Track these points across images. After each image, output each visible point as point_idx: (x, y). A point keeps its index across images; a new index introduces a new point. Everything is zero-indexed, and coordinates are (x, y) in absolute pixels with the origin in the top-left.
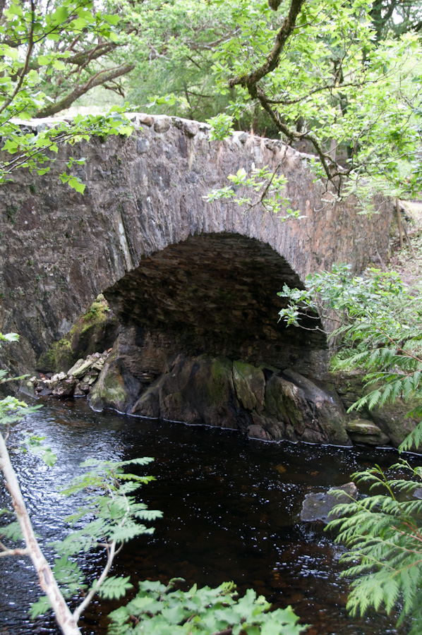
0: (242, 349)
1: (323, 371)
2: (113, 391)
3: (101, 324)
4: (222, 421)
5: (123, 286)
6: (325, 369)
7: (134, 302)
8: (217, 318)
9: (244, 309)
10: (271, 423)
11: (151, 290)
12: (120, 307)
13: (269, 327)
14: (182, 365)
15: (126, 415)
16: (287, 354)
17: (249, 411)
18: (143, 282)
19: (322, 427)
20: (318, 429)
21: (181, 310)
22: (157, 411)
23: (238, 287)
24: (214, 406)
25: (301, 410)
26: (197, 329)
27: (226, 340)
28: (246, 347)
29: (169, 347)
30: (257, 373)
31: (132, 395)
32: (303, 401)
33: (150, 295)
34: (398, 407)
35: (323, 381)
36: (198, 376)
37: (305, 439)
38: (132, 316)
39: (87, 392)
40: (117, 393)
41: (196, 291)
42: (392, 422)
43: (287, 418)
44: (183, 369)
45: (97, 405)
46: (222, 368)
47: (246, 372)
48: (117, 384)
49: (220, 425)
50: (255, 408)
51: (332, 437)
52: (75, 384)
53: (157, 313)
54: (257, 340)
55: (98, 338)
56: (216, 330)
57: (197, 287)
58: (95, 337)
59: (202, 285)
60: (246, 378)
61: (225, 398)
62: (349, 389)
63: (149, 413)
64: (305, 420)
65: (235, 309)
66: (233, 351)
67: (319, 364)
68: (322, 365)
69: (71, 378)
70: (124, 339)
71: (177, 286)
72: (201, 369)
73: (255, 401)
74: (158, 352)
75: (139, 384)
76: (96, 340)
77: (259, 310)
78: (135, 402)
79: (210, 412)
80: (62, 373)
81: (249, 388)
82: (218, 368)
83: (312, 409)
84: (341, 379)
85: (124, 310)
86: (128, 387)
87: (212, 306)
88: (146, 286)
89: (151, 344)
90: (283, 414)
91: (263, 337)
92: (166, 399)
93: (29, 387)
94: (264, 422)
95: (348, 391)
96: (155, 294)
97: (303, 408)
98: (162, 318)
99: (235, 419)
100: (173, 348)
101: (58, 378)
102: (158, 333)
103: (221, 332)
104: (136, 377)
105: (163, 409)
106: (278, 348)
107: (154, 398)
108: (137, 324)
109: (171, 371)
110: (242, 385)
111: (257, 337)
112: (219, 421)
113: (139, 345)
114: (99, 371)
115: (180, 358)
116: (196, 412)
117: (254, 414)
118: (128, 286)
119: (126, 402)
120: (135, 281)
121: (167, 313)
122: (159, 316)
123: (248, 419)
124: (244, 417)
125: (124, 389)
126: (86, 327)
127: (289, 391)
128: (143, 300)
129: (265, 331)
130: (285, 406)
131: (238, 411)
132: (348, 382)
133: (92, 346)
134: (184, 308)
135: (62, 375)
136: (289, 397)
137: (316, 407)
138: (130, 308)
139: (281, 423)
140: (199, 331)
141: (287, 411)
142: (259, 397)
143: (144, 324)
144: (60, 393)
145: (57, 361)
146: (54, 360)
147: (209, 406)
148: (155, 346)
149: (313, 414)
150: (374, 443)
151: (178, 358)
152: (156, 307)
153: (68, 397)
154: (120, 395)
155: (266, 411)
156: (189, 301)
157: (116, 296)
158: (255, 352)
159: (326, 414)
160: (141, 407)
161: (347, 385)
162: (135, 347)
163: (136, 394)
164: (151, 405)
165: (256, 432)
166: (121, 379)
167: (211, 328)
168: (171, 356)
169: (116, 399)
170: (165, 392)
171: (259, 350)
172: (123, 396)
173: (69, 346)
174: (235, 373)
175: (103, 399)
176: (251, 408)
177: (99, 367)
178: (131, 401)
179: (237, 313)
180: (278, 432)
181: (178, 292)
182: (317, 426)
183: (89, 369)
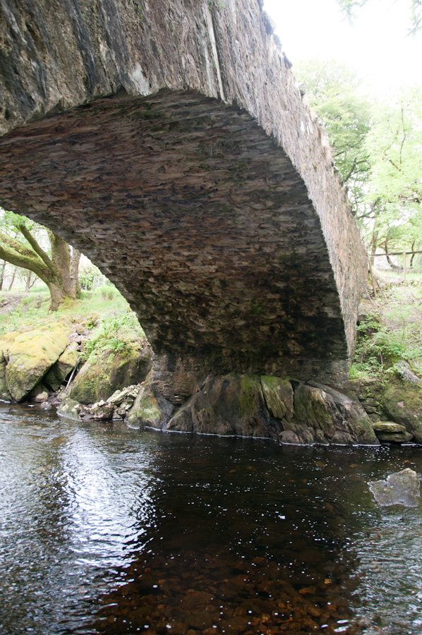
0: (267, 366)
1: (344, 380)
2: (148, 411)
3: (135, 360)
4: (253, 431)
5: (158, 309)
6: (345, 378)
7: (168, 327)
8: (245, 336)
9: (272, 323)
10: (301, 429)
11: (185, 310)
12: (154, 335)
13: (293, 341)
14: (212, 383)
15: (161, 431)
16: (309, 367)
17: (278, 420)
18: (178, 302)
19: (352, 428)
20: (348, 430)
21: (212, 330)
22: (191, 426)
23: (270, 296)
24: (245, 417)
25: (330, 413)
26: (224, 351)
27: (251, 359)
28: (271, 364)
29: (198, 370)
30: (285, 384)
31: (166, 414)
32: (332, 405)
33: (183, 318)
34: (418, 405)
35: (345, 389)
36: (229, 390)
37: (335, 441)
38: (165, 343)
39: (124, 416)
40: (152, 413)
41: (227, 306)
42: (415, 419)
43: (316, 423)
44: (214, 386)
45: (134, 423)
46: (252, 381)
47: (274, 383)
48: (152, 405)
49: (252, 434)
50: (285, 417)
51: (361, 437)
52: (113, 409)
53: (188, 337)
54: (280, 357)
55: (133, 373)
56: (242, 350)
57: (229, 301)
58: (130, 372)
59: (235, 298)
60: (274, 389)
61: (256, 409)
62: (369, 395)
63: (183, 428)
64: (335, 423)
65: (263, 324)
66: (258, 368)
67: (340, 374)
68: (343, 374)
69: (110, 404)
70: (157, 366)
71: (210, 303)
72: (231, 384)
73: (285, 410)
74: (189, 375)
75: (171, 405)
76: (131, 375)
77: (286, 323)
78: (169, 420)
79: (241, 423)
80: (102, 401)
81: (278, 397)
82: (247, 382)
83: (341, 412)
84: (361, 386)
85: (158, 337)
86: (162, 408)
87: (241, 323)
88: (181, 306)
89: (182, 368)
90: (312, 420)
91: (287, 353)
92: (199, 413)
93: (73, 413)
94: (294, 428)
95: (368, 397)
96: (188, 316)
97: (332, 412)
98: (193, 342)
99: (266, 428)
100: (202, 370)
101: (98, 405)
102: (188, 358)
103: (247, 352)
104: (168, 400)
105: (196, 423)
106: (301, 363)
107: (187, 415)
108: (169, 351)
109: (202, 389)
110: (271, 396)
111: (281, 354)
112: (251, 431)
113: (171, 370)
114: (134, 398)
115: (210, 377)
116: (228, 424)
117: (284, 422)
118: (163, 309)
119: (161, 419)
120: (171, 302)
121: (198, 336)
122: (190, 341)
123: (278, 427)
124: (274, 426)
125: (159, 409)
126: (122, 363)
127: (318, 396)
128: (176, 324)
129: (289, 345)
130: (315, 412)
131: (268, 420)
132: (367, 388)
133: (127, 380)
134: (214, 328)
135: (102, 402)
136: (319, 402)
137: (345, 410)
138: (164, 334)
139: (311, 428)
140: (226, 353)
141: (317, 415)
142: (288, 406)
143: (176, 350)
144: (100, 416)
145: (97, 393)
146: (95, 393)
147: (240, 417)
148: (185, 370)
149: (342, 416)
150: (400, 441)
151: (208, 378)
152: (188, 331)
153: (107, 420)
154: (155, 414)
155: (296, 418)
156: (219, 320)
157: (151, 323)
158: (280, 368)
159: (355, 415)
160: (175, 422)
161: (366, 391)
162: (167, 373)
163: (169, 414)
164: (185, 421)
165: (289, 438)
166: (155, 401)
167: (238, 348)
168: (200, 378)
169: (151, 417)
170: (197, 408)
171: (282, 366)
172: (158, 415)
173: (108, 379)
174: (264, 385)
175: (140, 418)
176: (281, 417)
177: (135, 395)
178: (165, 419)
179: (265, 328)
180: (310, 436)
181: (211, 310)
182: (347, 427)
183: (126, 396)
